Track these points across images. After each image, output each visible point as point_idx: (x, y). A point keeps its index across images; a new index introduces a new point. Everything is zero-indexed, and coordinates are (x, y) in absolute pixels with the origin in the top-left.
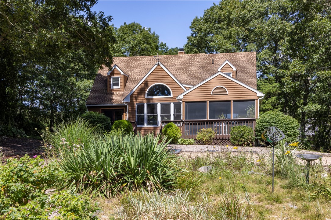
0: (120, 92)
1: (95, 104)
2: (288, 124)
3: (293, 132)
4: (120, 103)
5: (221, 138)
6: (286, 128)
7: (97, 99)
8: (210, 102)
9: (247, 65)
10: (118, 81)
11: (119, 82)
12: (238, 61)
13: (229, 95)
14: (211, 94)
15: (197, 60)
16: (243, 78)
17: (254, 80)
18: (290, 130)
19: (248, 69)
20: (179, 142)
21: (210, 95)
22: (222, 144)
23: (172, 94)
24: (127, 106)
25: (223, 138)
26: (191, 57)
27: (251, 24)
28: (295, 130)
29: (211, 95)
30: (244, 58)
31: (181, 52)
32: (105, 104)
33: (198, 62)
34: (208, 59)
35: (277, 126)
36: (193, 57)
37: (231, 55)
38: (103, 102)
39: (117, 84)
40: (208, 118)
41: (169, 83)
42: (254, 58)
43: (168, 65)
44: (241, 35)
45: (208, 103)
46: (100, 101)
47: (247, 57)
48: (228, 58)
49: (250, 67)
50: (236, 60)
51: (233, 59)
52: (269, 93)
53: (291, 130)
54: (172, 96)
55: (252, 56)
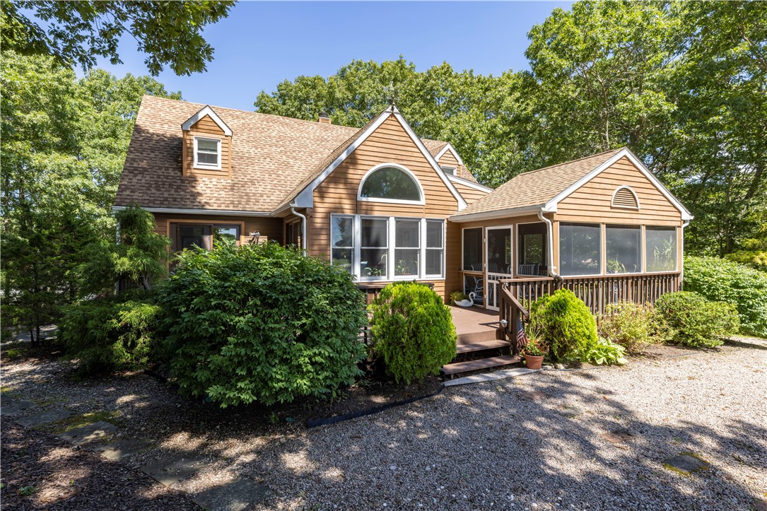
0: (222, 181)
4: (231, 208)
7: (153, 191)
8: (607, 226)
10: (216, 151)
11: (219, 153)
13: (640, 211)
14: (611, 205)
21: (609, 209)
23: (423, 197)
29: (612, 208)
31: (325, 120)
32: (185, 207)
38: (175, 202)
39: (213, 159)
40: (604, 272)
41: (416, 168)
45: (603, 230)
46: (166, 199)
54: (423, 201)
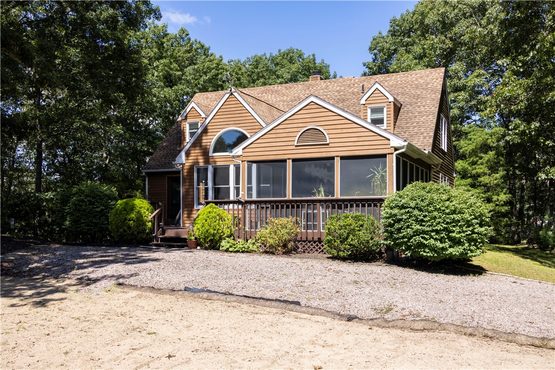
1: (157, 168)
2: (454, 212)
3: (466, 231)
5: (316, 238)
6: (447, 223)
7: (163, 159)
8: (294, 160)
9: (424, 92)
12: (409, 86)
13: (331, 145)
14: (296, 144)
15: (338, 89)
16: (411, 115)
17: (432, 119)
18: (458, 228)
19: (423, 98)
20: (222, 247)
21: (294, 147)
22: (319, 251)
24: (180, 171)
25: (319, 239)
26: (329, 84)
27: (456, 29)
28: (471, 228)
29: (296, 146)
30: (420, 80)
31: (314, 78)
33: (338, 92)
34: (356, 85)
35: (425, 216)
36: (333, 83)
37: (399, 76)
40: (289, 196)
41: (248, 128)
42: (439, 79)
43: (289, 99)
44: (440, 49)
45: (289, 164)
47: (426, 78)
48: (392, 82)
49: (429, 96)
50: (405, 84)
51: (399, 82)
52: (485, 145)
53: (460, 226)
55: (437, 75)
